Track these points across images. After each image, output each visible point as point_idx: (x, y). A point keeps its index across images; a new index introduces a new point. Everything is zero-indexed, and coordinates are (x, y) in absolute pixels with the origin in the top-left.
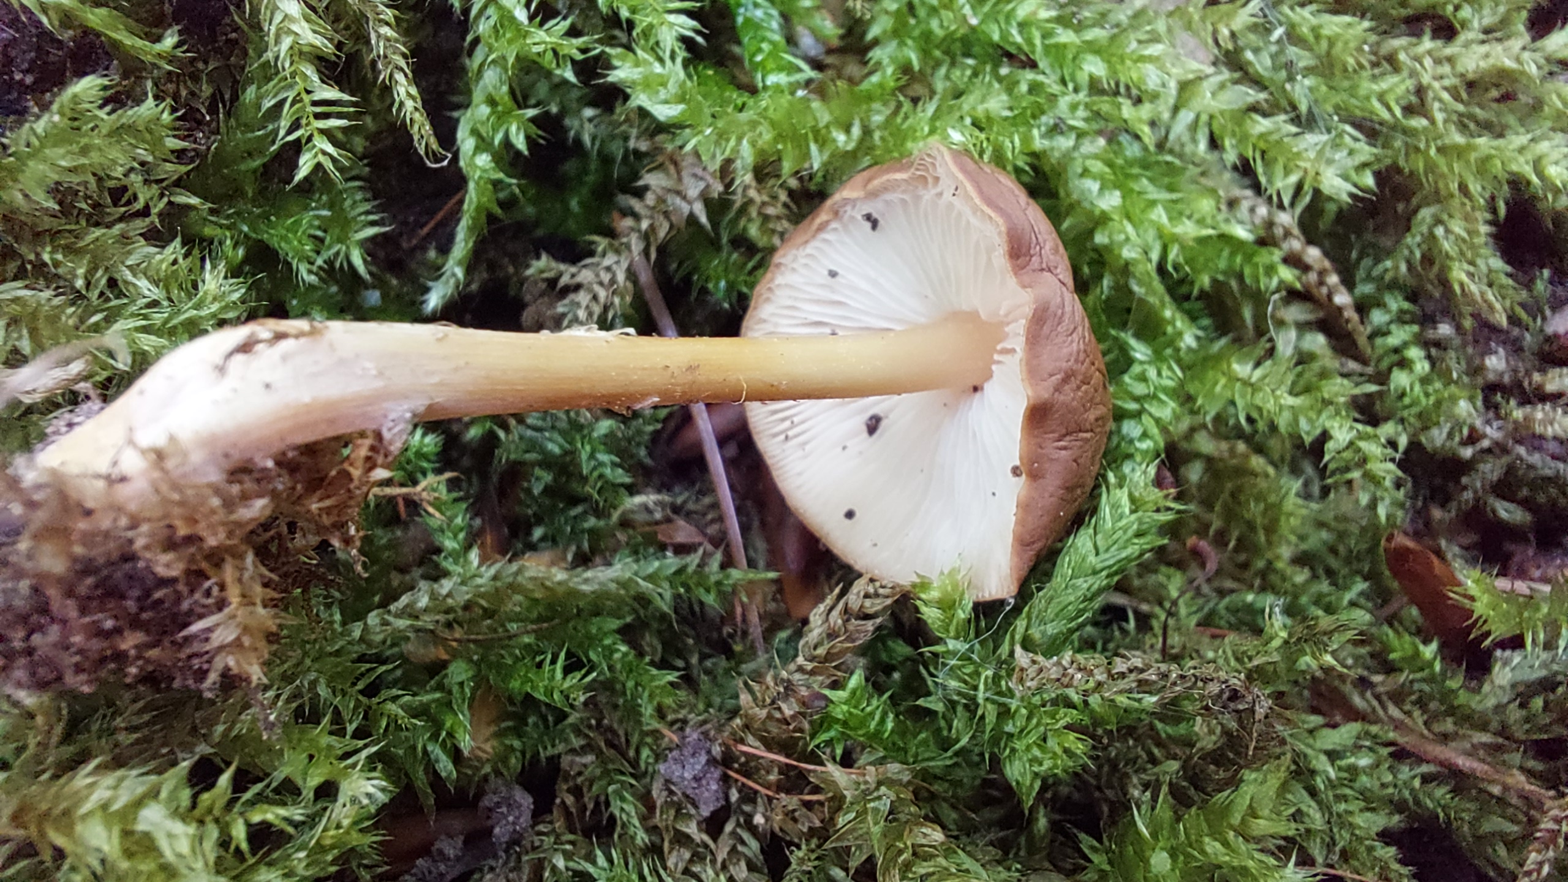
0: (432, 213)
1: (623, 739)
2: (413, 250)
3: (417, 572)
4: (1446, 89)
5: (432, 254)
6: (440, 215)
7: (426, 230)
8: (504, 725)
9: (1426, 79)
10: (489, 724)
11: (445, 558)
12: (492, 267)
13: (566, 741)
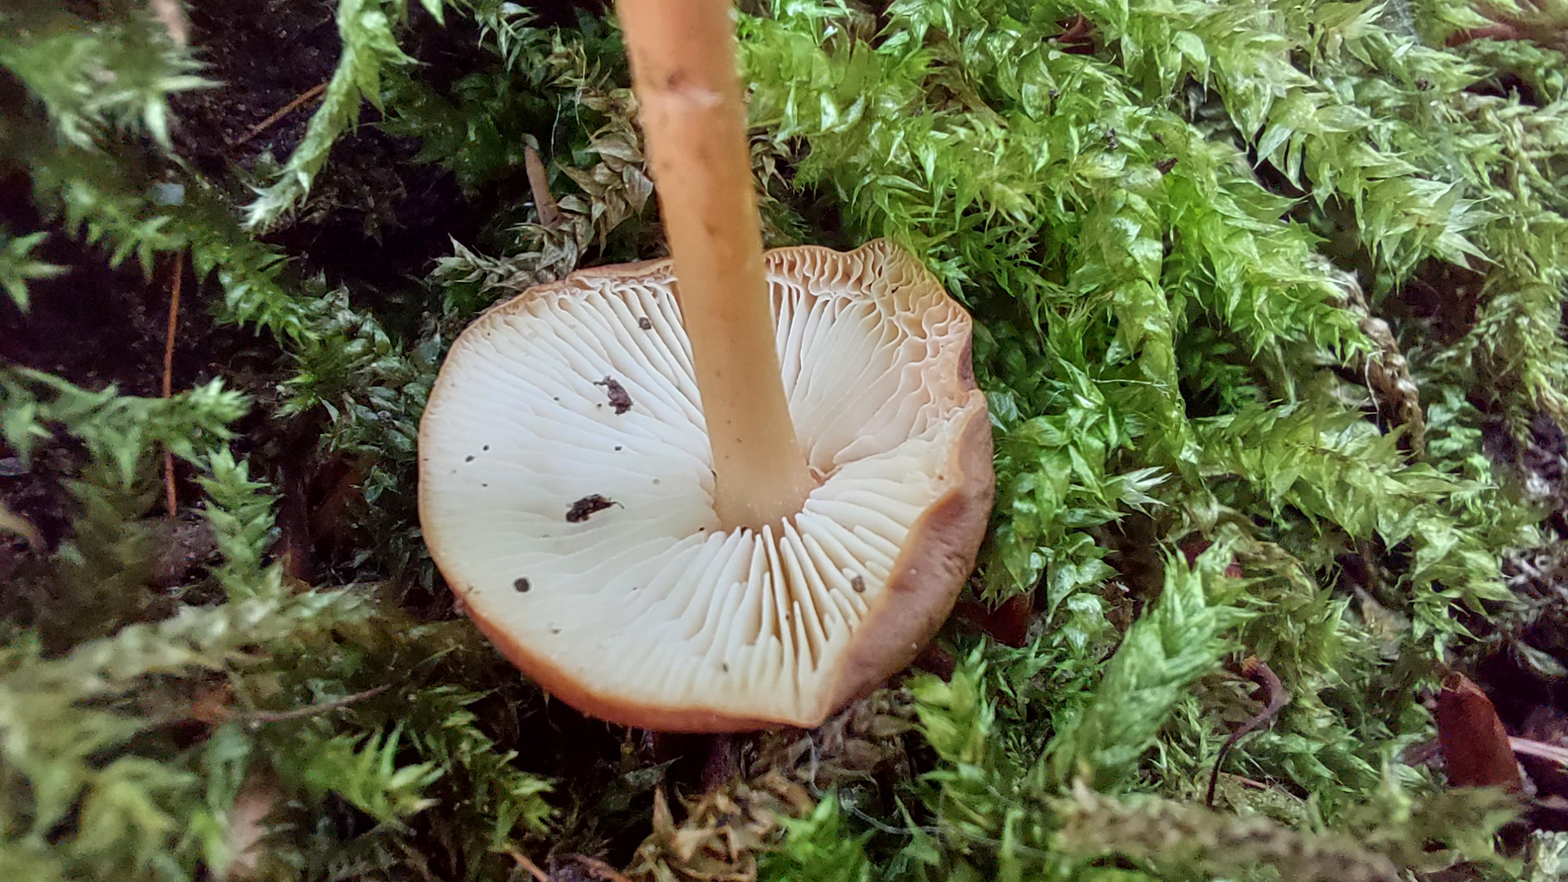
0: (273, 106)
1: (454, 861)
2: (238, 149)
3: (177, 592)
4: (1532, 160)
5: (267, 157)
6: (284, 111)
7: (261, 126)
8: (279, 828)
9: (1514, 146)
10: (258, 823)
11: (231, 571)
12: (345, 194)
13: (372, 857)
